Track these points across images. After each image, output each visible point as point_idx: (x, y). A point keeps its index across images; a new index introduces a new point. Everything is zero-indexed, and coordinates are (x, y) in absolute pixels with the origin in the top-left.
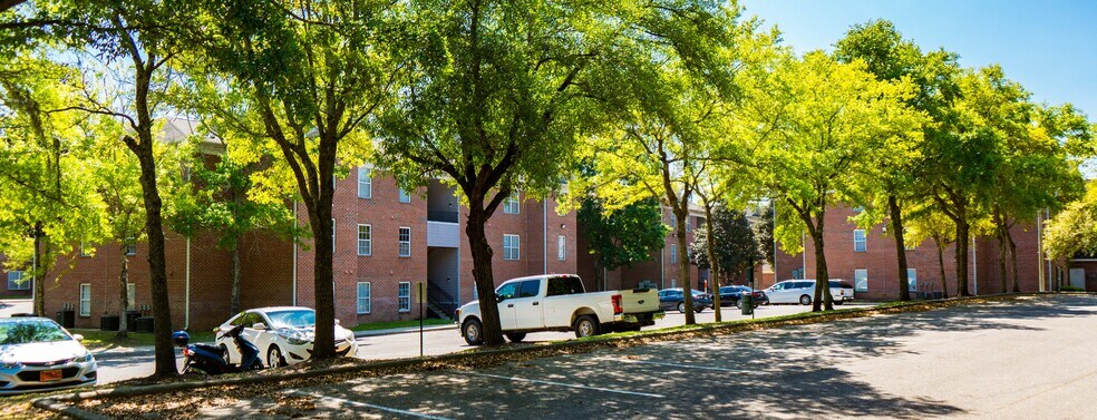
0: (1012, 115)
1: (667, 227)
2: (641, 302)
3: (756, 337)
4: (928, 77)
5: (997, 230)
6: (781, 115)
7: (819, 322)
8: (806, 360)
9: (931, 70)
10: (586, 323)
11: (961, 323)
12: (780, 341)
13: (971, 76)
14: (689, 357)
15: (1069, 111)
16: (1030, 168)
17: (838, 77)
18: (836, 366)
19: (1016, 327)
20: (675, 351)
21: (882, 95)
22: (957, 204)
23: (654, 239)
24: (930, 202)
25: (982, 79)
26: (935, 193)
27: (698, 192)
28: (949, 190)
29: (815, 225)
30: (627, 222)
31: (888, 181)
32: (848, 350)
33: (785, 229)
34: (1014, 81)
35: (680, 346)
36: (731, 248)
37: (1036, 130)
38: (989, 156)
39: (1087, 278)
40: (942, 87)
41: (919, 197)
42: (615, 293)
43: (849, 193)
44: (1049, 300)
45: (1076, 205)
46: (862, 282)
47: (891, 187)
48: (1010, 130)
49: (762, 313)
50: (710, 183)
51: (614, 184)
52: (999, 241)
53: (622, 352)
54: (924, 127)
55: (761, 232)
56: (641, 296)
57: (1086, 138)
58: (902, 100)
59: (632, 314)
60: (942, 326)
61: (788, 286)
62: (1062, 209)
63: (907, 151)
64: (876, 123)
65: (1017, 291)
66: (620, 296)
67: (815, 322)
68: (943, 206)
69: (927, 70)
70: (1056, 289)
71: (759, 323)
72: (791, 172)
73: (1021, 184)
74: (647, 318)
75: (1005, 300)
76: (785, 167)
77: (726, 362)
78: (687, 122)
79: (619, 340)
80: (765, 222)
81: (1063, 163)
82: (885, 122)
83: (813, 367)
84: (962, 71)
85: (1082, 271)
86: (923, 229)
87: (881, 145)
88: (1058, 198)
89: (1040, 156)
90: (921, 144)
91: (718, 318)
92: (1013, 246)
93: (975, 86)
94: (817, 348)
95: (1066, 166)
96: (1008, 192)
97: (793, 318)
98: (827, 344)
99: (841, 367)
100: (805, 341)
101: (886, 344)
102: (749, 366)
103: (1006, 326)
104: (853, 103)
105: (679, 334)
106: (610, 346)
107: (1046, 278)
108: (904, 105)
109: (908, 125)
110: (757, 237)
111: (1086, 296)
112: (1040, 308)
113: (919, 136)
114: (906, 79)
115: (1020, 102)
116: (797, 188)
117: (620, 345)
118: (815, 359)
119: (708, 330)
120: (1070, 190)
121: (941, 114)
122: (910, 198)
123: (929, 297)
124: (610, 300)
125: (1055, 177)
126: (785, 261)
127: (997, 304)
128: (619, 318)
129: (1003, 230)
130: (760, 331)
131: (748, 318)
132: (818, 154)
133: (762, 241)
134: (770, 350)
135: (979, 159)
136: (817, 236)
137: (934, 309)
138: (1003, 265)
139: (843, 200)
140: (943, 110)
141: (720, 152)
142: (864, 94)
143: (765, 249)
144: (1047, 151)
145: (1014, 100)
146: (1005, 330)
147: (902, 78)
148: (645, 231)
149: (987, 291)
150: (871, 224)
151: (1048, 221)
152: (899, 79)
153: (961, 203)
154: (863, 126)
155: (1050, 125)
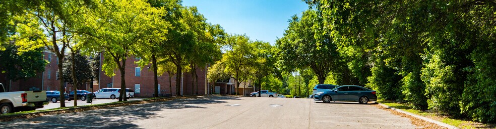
0: (199, 27)
1: (47, 61)
2: (37, 97)
3: (95, 112)
4: (170, 8)
5: (191, 70)
6: (110, 16)
7: (122, 106)
8: (118, 121)
9: (172, 6)
10: (6, 107)
11: (178, 105)
12: (107, 114)
13: (186, 10)
14: (65, 121)
15: (219, 27)
16: (205, 47)
17: (135, 3)
18: (132, 123)
19: (197, 107)
20: (58, 119)
21: (153, 13)
22: (178, 59)
23: (40, 67)
24: (167, 57)
25: (190, 11)
26: (170, 55)
27: (69, 47)
28: (175, 53)
29: (122, 64)
30: (25, 58)
31: (153, 48)
32: (135, 117)
33: (107, 65)
34: (201, 14)
35: (59, 116)
36: (79, 73)
37: (207, 33)
38: (191, 42)
39: (221, 89)
40: (175, 13)
41: (163, 56)
42: (23, 92)
43: (137, 52)
44: (208, 97)
45: (219, 62)
46: (138, 89)
47: (153, 50)
48: (199, 32)
49: (95, 102)
50: (75, 43)
51: (25, 40)
52: (192, 75)
53: (30, 120)
54: (168, 27)
55: (94, 66)
56: (36, 94)
57: (223, 38)
58: (160, 16)
59: (32, 103)
60: (171, 107)
61: (105, 91)
62: (214, 64)
63: (161, 37)
64: (150, 24)
65: (197, 94)
66: (26, 94)
67: (120, 106)
68: (172, 60)
69: (170, 5)
70: (210, 93)
71: (96, 106)
72: (113, 41)
73: (201, 53)
74: (40, 104)
75: (193, 97)
76: (111, 39)
77: (83, 123)
78: (68, 15)
79: (27, 115)
80: (95, 62)
81: (215, 46)
82: (153, 24)
83: (122, 124)
84: (183, 7)
85: (219, 87)
86: (164, 68)
87: (151, 34)
88: (213, 59)
89: (208, 43)
90: (166, 34)
91: (76, 104)
92: (197, 77)
93: (187, 14)
94: (122, 116)
95: (216, 48)
96: (197, 56)
97: (110, 104)
98: (127, 114)
99: (134, 123)
100: (118, 114)
101: (150, 114)
102: (94, 124)
103: (194, 107)
104: (141, 15)
105: (58, 111)
106: (23, 117)
107: (207, 89)
108: (161, 18)
109: (162, 26)
110: (92, 68)
111: (220, 96)
112: (205, 100)
113: (166, 31)
114: (163, 8)
115: (203, 22)
116: (117, 49)
117: (28, 117)
118: (123, 120)
119: (72, 110)
120: (217, 56)
121: (174, 23)
122: (160, 55)
123: (164, 96)
124: (20, 96)
125: (213, 51)
126: (104, 79)
127: (190, 99)
128: (25, 104)
129: (194, 71)
130: (96, 110)
131: (90, 104)
132: (125, 35)
133: (94, 70)
134: (102, 117)
135: (187, 42)
136: (122, 70)
137: (168, 100)
138: (193, 84)
139: (134, 55)
140: (175, 22)
141: (82, 30)
142: (145, 12)
143: (95, 74)
144: (210, 41)
145: (201, 21)
146: (193, 108)
147: (161, 7)
148: (34, 62)
149: (187, 94)
150: (144, 65)
151: (209, 68)
152: (159, 7)
153: (179, 59)
154: (144, 25)
155: (212, 31)
